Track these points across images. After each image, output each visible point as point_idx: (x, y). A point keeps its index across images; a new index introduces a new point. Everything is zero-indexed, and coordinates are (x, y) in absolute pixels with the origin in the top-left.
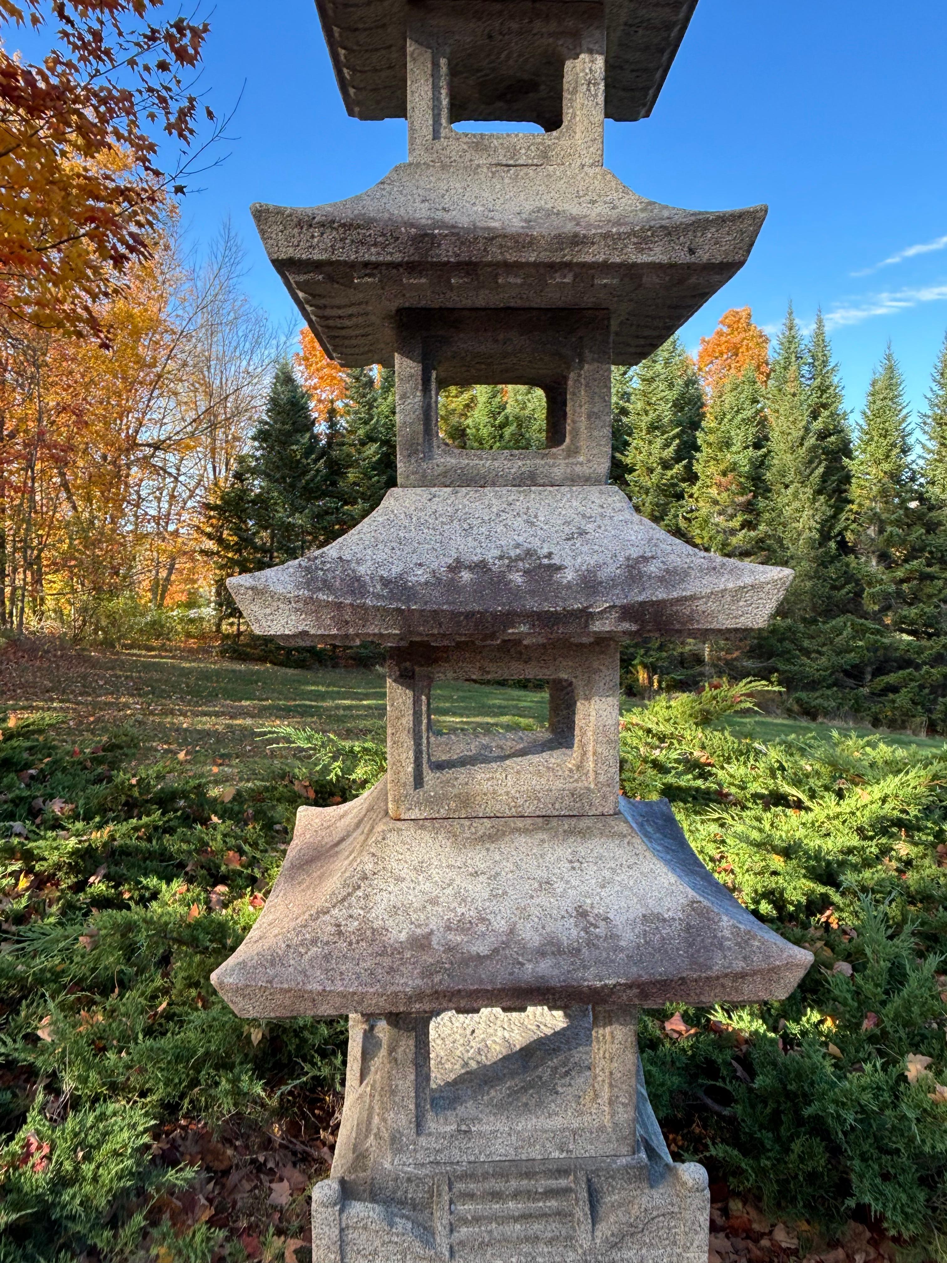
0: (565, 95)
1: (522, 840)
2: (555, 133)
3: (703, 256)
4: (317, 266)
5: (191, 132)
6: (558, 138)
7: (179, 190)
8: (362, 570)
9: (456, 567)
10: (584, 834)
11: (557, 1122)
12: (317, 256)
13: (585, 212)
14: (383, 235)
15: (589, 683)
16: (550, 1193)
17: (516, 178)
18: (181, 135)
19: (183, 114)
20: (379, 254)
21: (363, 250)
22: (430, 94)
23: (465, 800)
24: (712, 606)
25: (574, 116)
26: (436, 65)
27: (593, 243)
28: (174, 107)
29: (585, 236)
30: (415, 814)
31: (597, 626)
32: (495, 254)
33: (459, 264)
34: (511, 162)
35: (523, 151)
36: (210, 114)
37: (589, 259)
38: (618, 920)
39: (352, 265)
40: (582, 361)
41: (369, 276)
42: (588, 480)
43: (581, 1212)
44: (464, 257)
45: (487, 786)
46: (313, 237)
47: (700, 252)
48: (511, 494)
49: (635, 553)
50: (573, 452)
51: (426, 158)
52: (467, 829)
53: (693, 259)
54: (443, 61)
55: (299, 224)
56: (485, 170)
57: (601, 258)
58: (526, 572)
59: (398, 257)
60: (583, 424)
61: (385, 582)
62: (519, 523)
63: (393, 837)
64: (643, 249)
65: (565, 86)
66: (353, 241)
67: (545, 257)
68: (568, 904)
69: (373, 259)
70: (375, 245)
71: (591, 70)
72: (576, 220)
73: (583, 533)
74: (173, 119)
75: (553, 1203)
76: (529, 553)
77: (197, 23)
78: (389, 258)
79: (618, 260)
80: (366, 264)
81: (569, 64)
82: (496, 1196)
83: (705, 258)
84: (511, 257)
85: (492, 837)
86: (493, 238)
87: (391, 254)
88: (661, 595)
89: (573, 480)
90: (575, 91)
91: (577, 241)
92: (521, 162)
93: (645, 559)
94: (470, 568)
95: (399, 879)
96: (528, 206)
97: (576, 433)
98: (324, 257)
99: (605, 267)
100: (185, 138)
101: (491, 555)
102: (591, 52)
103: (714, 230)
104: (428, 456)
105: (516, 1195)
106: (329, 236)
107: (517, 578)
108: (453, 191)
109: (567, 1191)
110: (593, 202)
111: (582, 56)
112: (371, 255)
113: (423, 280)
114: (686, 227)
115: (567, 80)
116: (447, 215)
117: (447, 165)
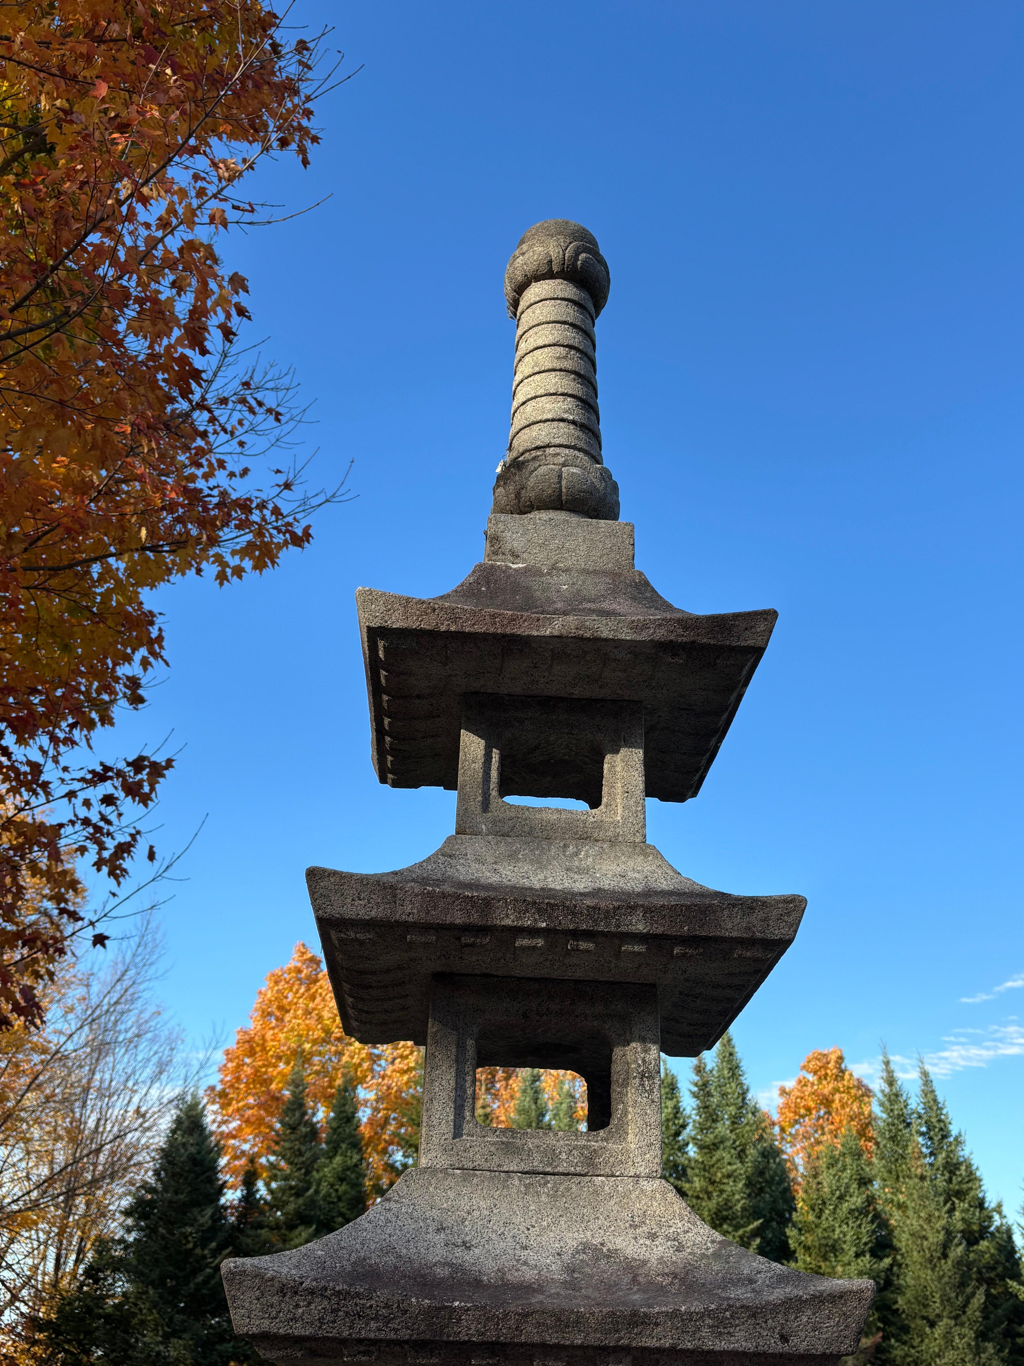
0: (615, 1088)
2: (602, 1133)
3: (800, 1344)
4: (298, 1340)
5: (126, 871)
6: (606, 1140)
7: (100, 940)
12: (299, 1330)
13: (643, 1253)
14: (387, 1306)
17: (554, 1196)
18: (112, 874)
19: (120, 850)
20: (379, 1329)
21: (359, 1324)
22: (453, 1083)
25: (626, 1113)
26: (461, 1047)
27: (657, 1324)
28: (111, 842)
29: (645, 1315)
32: (530, 1333)
33: (483, 1343)
34: (549, 1169)
35: (564, 1156)
36: (152, 854)
37: (652, 1343)
39: (343, 1342)
41: (365, 1353)
44: (491, 1336)
46: (297, 1306)
47: (794, 1340)
53: (786, 1348)
54: (470, 1043)
55: (282, 1291)
56: (516, 1182)
57: (667, 1343)
59: (405, 1334)
64: (721, 1334)
65: (614, 1077)
66: (347, 1313)
67: (594, 1339)
69: (372, 1336)
70: (376, 1319)
71: (644, 1061)
72: (633, 1271)
74: (106, 855)
78: (392, 1336)
79: (689, 1346)
80: (360, 1341)
81: (618, 1052)
83: (803, 1347)
84: (552, 1338)
86: (527, 1315)
87: (396, 1330)
90: (625, 1084)
91: (635, 1320)
92: (560, 1169)
96: (572, 1239)
98: (308, 1332)
100: (117, 878)
102: (643, 1040)
103: (809, 1313)
106: (318, 1306)
108: (476, 1214)
110: (652, 1236)
111: (634, 1045)
112: (371, 1330)
113: (435, 1361)
114: (775, 1308)
115: (616, 1068)
116: (468, 1257)
117: (469, 1171)
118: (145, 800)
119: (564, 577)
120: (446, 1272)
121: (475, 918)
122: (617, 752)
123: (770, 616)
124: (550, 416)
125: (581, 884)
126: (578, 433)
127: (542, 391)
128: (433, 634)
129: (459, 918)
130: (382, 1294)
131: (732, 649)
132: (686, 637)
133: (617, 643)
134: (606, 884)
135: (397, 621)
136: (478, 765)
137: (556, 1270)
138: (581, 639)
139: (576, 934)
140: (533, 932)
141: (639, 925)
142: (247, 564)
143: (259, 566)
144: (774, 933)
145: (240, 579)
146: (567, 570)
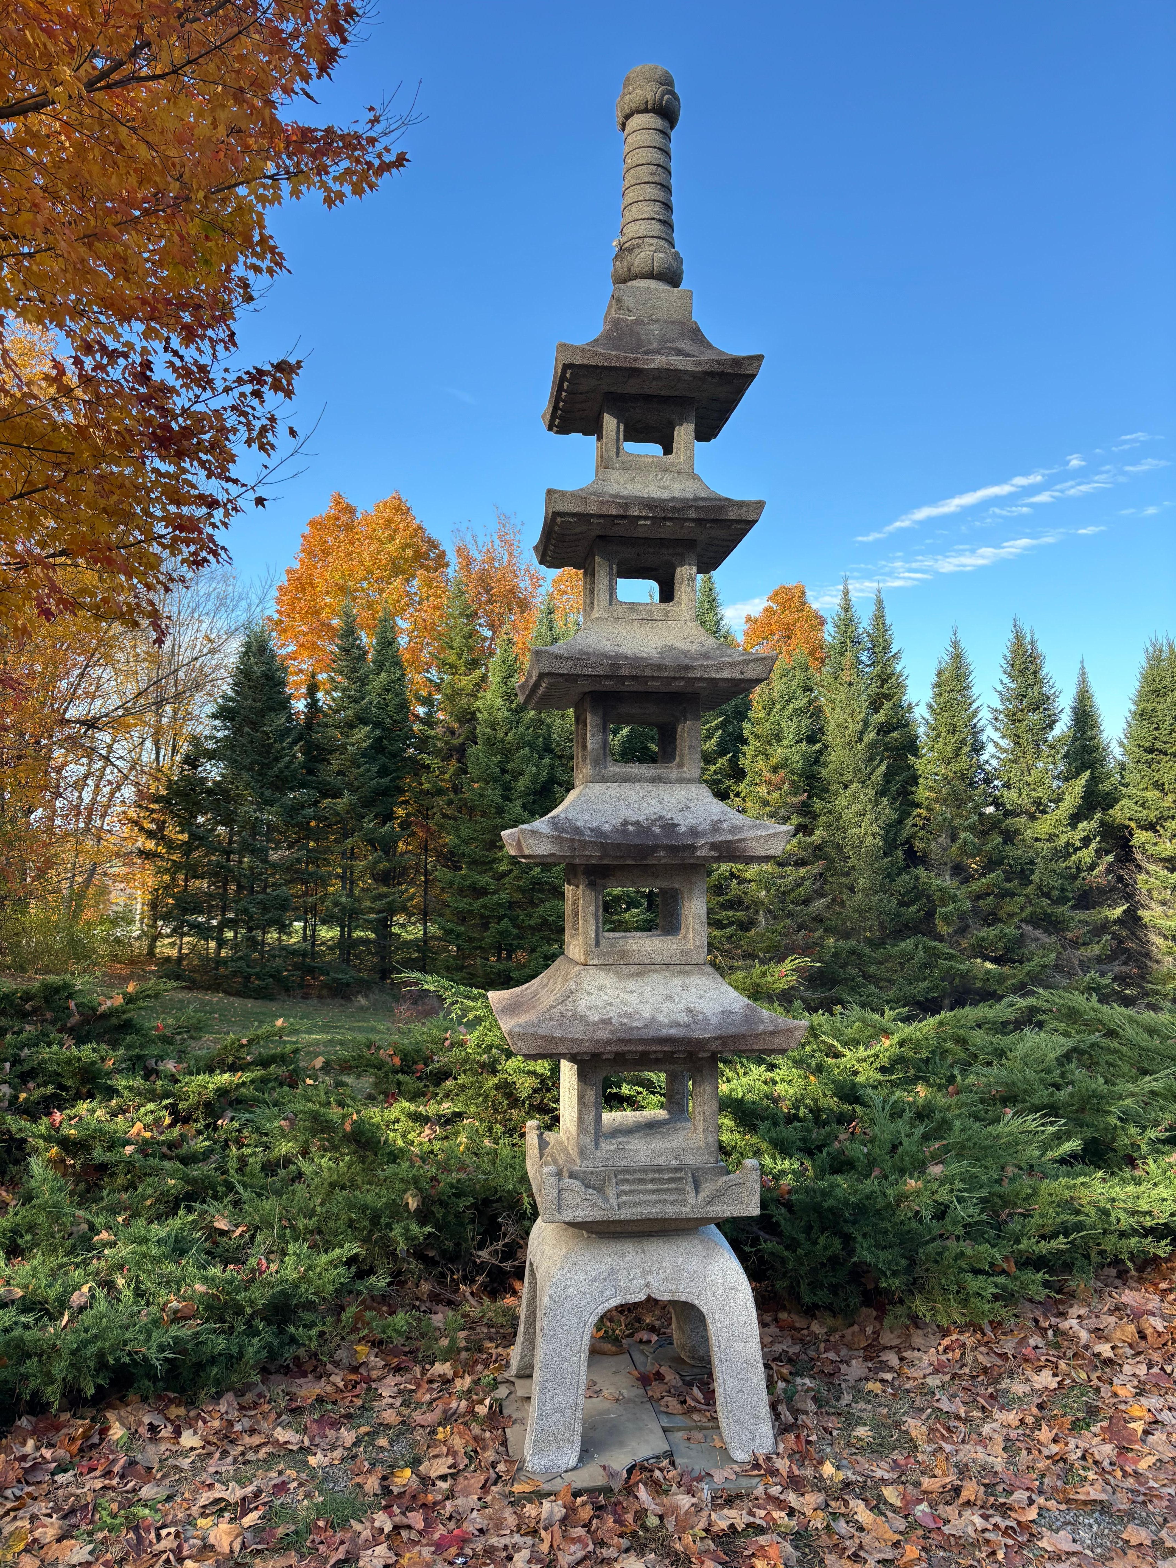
0: (677, 586)
1: (654, 976)
2: (671, 604)
3: (747, 675)
5: (273, 447)
6: (669, 607)
7: (260, 501)
8: (579, 824)
9: (625, 823)
10: (689, 973)
11: (675, 1144)
12: (562, 671)
13: (689, 648)
14: (595, 663)
15: (691, 891)
16: (671, 1180)
17: (652, 628)
18: (262, 448)
19: (264, 430)
20: (592, 671)
21: (585, 669)
22: (608, 583)
23: (623, 954)
24: (754, 844)
25: (677, 596)
26: (611, 568)
27: (695, 669)
28: (257, 424)
29: (690, 665)
30: (596, 962)
31: (698, 853)
32: (648, 672)
33: (630, 676)
34: (646, 618)
35: (655, 613)
36: (293, 432)
37: (693, 676)
38: (709, 1013)
39: (578, 676)
40: (686, 720)
41: (586, 680)
42: (690, 781)
43: (689, 1187)
44: (634, 673)
45: (634, 947)
46: (562, 663)
47: (745, 674)
48: (649, 787)
49: (715, 818)
50: (681, 765)
51: (605, 615)
52: (626, 970)
53: (743, 677)
54: (614, 567)
55: (556, 657)
56: (636, 623)
57: (699, 675)
58: (661, 827)
59: (601, 673)
60: (686, 751)
61: (592, 830)
62: (654, 802)
63: (584, 974)
64: (718, 672)
65: (676, 581)
66: (580, 666)
67: (672, 674)
68: (681, 1007)
69: (589, 673)
70: (591, 667)
71: (689, 574)
72: (685, 653)
73: (688, 808)
74: (255, 434)
75: (673, 1186)
76: (661, 817)
77: (295, 362)
78: (597, 673)
79: (707, 676)
80: (585, 675)
81: (678, 570)
82: (641, 1181)
84: (656, 674)
85: (639, 974)
87: (598, 671)
88: (730, 838)
89: (681, 780)
90: (681, 583)
91: (688, 668)
92: (651, 618)
93: (720, 821)
94: (633, 824)
95: (590, 994)
96: (660, 644)
97: (682, 756)
99: (701, 679)
100: (266, 451)
101: (642, 818)
102: (690, 565)
103: (752, 664)
104: (605, 767)
105: (653, 1180)
106: (569, 663)
107: (657, 829)
108: (621, 634)
109: (681, 1178)
111: (685, 567)
112: (589, 671)
113: (611, 682)
114: (739, 663)
115: (677, 577)
116: (621, 650)
117: (617, 619)
119: (656, 326)
120: (614, 654)
121: (621, 512)
122: (682, 424)
123: (760, 358)
125: (666, 495)
126: (662, 227)
128: (596, 367)
129: (614, 512)
130: (593, 659)
131: (740, 375)
132: (718, 369)
133: (686, 372)
134: (677, 494)
135: (578, 361)
136: (614, 433)
137: (655, 654)
138: (668, 370)
139: (665, 519)
140: (646, 518)
141: (693, 515)
142: (347, 189)
143: (358, 191)
144: (751, 517)
145: (342, 202)
146: (658, 321)
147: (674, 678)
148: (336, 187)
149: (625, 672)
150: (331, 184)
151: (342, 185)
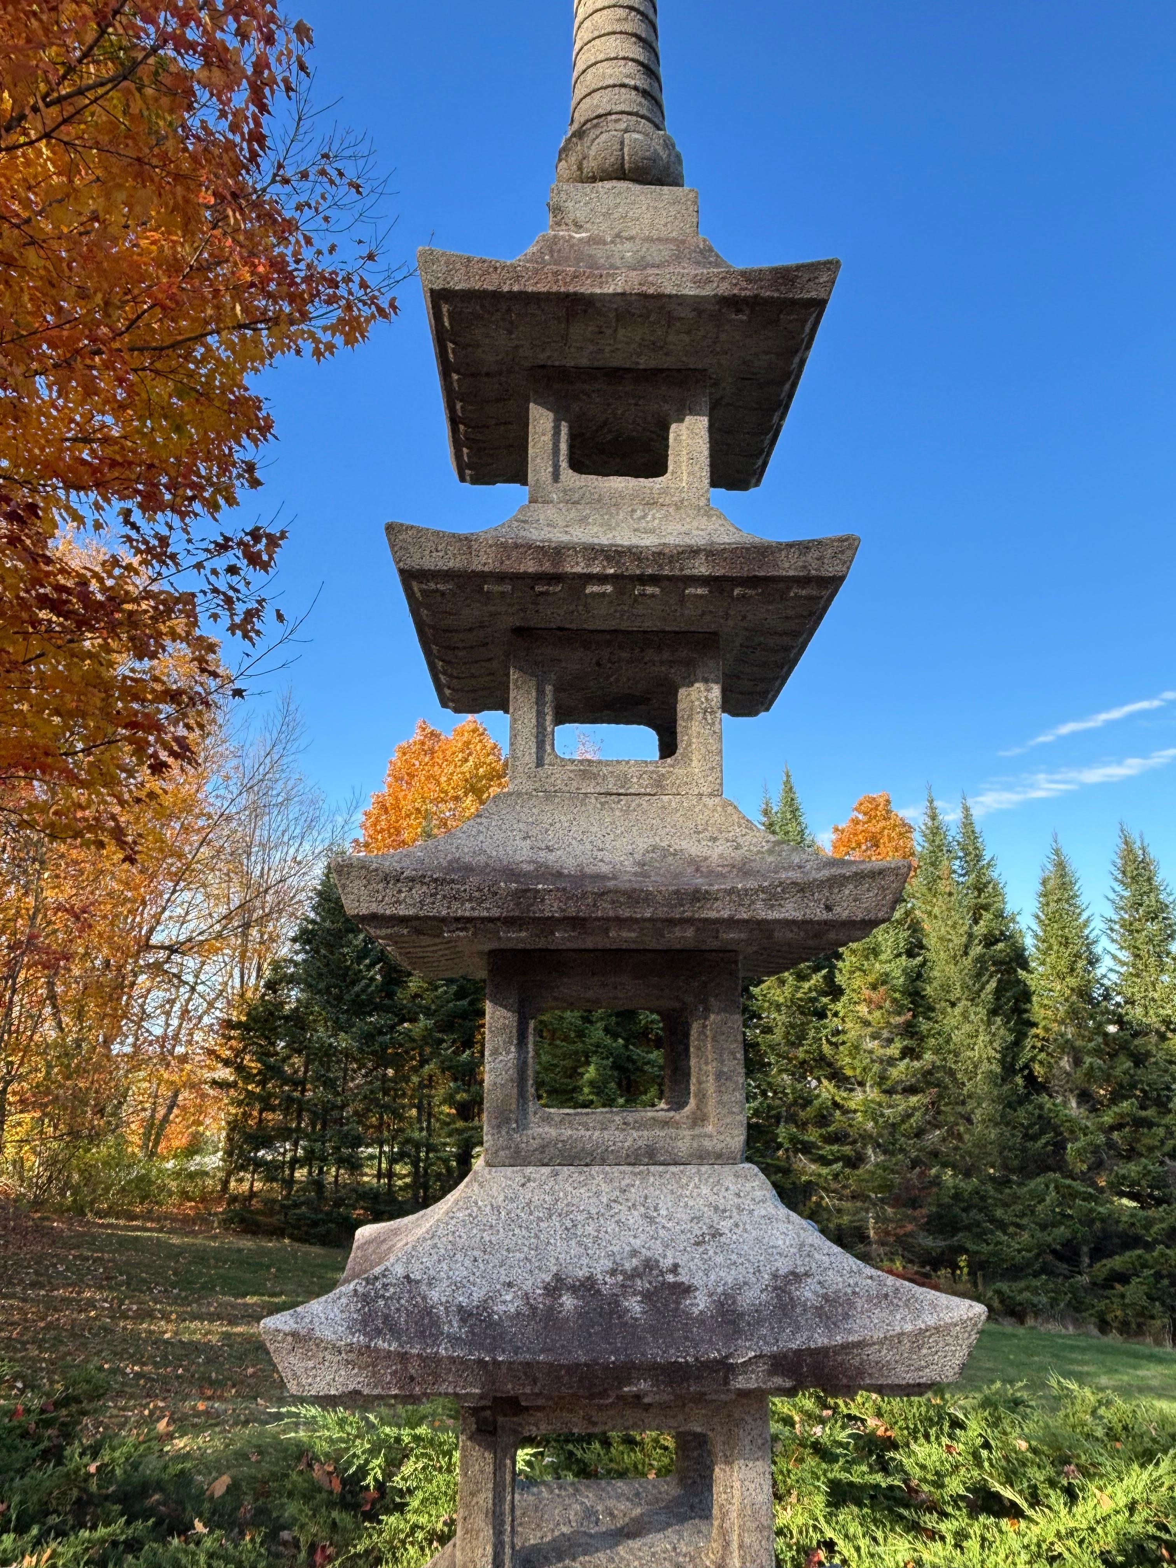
0: (680, 723)
2: (669, 760)
3: (842, 912)
4: (403, 920)
5: (258, 633)
6: (672, 766)
7: (238, 693)
8: (434, 1295)
9: (554, 1289)
12: (402, 911)
13: (706, 852)
14: (479, 890)
17: (627, 811)
18: (246, 636)
19: (250, 615)
20: (473, 909)
21: (455, 905)
22: (534, 721)
24: (887, 1355)
25: (690, 744)
26: (541, 692)
27: (717, 899)
28: (240, 608)
29: (707, 892)
31: (741, 1382)
32: (605, 909)
33: (565, 918)
34: (622, 791)
35: (635, 780)
36: (280, 617)
37: (713, 915)
39: (443, 920)
40: (707, 1010)
41: (461, 930)
42: (720, 1158)
44: (572, 912)
46: (400, 892)
47: (837, 910)
48: (624, 1176)
49: (783, 1266)
50: (699, 1119)
51: (528, 787)
53: (830, 916)
54: (549, 688)
55: (386, 879)
56: (593, 801)
57: (725, 914)
58: (647, 1296)
59: (495, 912)
60: (710, 1086)
61: (465, 1314)
62: (634, 1219)
64: (773, 906)
65: (679, 714)
66: (444, 897)
67: (662, 912)
69: (467, 914)
70: (470, 900)
71: (707, 699)
72: (696, 864)
73: (716, 1234)
74: (237, 620)
76: (650, 1265)
77: (274, 530)
78: (485, 914)
79: (745, 916)
80: (457, 919)
81: (682, 692)
83: (845, 915)
84: (625, 913)
86: (603, 894)
87: (488, 909)
88: (820, 1340)
89: (701, 1157)
90: (690, 718)
91: (698, 896)
92: (632, 791)
93: (796, 1277)
94: (574, 1289)
96: (642, 844)
97: (702, 1097)
98: (411, 912)
99: (731, 923)
100: (251, 639)
101: (601, 1266)
102: (706, 681)
103: (851, 887)
104: (523, 1125)
106: (418, 891)
107: (634, 1305)
108: (558, 825)
110: (714, 839)
111: (697, 685)
112: (466, 910)
113: (523, 934)
114: (821, 884)
115: (682, 706)
116: (551, 857)
117: (550, 795)
118: (265, 566)
119: (628, 245)
120: (532, 867)
121: (547, 567)
122: (681, 420)
123: (832, 266)
124: (611, 82)
125: (648, 541)
126: (640, 99)
127: (601, 57)
128: (496, 296)
130: (474, 880)
131: (793, 302)
132: (748, 291)
133: (679, 299)
134: (671, 540)
135: (459, 284)
136: (548, 438)
137: (629, 866)
138: (644, 296)
139: (643, 579)
140: (602, 579)
141: (701, 568)
142: (339, 340)
143: (350, 341)
144: (829, 571)
145: (332, 353)
146: (631, 238)
147: (671, 922)
148: (326, 337)
149: (551, 908)
150: (319, 334)
151: (333, 335)
